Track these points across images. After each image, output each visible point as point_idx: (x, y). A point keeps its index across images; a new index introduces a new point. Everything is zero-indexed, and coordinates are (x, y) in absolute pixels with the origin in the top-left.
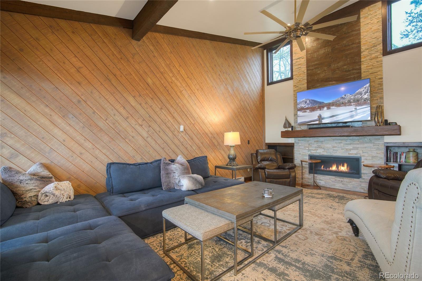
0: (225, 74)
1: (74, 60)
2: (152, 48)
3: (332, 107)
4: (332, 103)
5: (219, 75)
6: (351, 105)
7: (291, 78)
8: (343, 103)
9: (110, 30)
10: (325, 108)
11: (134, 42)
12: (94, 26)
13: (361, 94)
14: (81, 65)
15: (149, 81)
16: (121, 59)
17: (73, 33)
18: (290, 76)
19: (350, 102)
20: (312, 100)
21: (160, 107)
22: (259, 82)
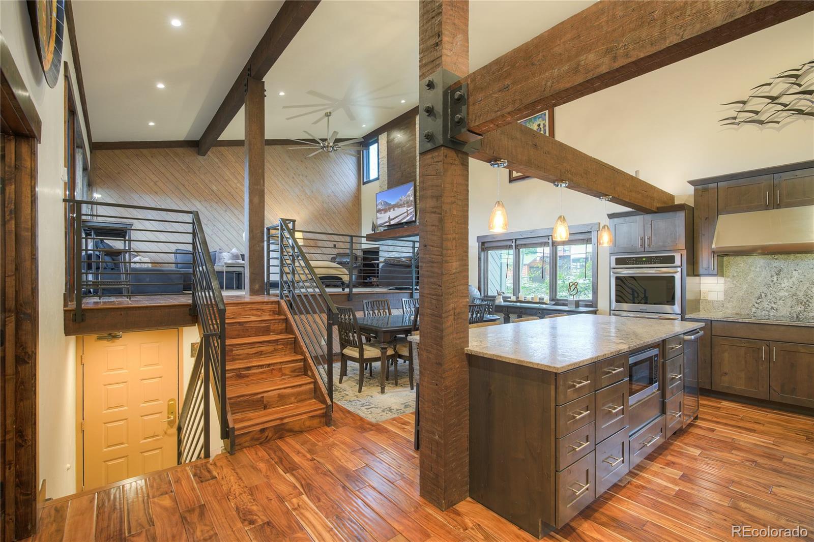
0: (301, 177)
1: (152, 176)
2: (216, 160)
3: (396, 209)
4: (396, 204)
5: (293, 178)
6: (404, 207)
7: (378, 179)
8: (401, 205)
9: (180, 150)
10: (392, 210)
11: (200, 158)
12: (167, 150)
13: (409, 196)
14: (157, 179)
15: (214, 188)
16: (189, 172)
17: (152, 157)
18: (377, 176)
19: (404, 204)
20: (385, 202)
21: (224, 210)
22: (353, 182)
